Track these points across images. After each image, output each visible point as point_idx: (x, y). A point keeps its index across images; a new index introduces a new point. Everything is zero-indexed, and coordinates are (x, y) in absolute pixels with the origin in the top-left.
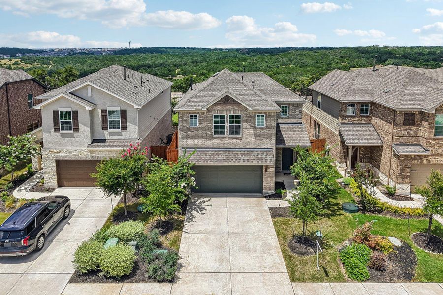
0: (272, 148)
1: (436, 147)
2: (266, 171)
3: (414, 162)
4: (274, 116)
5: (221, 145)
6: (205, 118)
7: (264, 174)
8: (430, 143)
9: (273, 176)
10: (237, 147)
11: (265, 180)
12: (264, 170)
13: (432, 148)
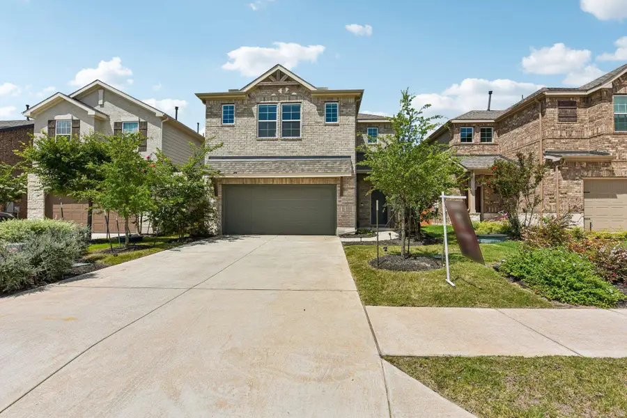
0: (350, 157)
1: (620, 148)
2: (342, 195)
3: (586, 173)
4: (353, 104)
5: (270, 153)
6: (245, 109)
7: (338, 199)
8: (610, 142)
9: (352, 203)
10: (295, 154)
11: (340, 210)
12: (338, 194)
13: (614, 151)
